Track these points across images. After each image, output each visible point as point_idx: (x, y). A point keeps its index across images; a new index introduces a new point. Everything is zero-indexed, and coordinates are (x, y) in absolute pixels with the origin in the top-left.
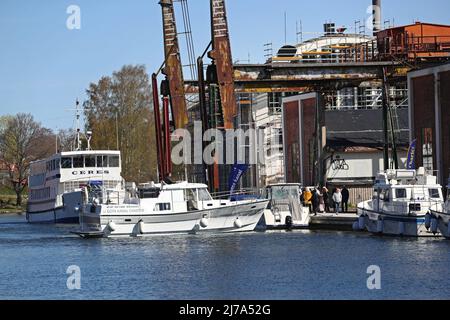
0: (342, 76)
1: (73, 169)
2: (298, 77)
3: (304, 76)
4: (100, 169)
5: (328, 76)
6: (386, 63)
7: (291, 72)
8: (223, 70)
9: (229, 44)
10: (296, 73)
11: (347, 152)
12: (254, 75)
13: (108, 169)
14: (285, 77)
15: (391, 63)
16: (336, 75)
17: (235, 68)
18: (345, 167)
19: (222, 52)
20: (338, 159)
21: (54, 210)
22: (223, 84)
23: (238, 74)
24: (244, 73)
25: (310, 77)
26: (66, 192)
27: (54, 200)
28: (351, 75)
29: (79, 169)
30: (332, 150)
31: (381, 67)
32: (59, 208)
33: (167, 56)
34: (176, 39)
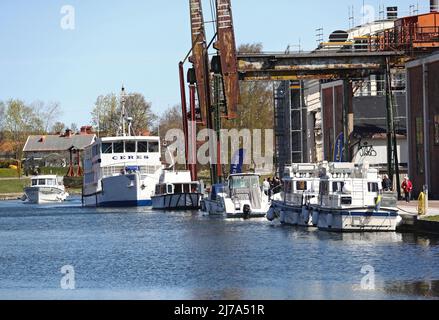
0: (346, 66)
1: (113, 154)
2: (301, 67)
3: (308, 66)
4: (140, 154)
5: (332, 66)
6: (389, 53)
7: (295, 62)
8: (227, 60)
9: (233, 35)
10: (300, 63)
11: (375, 139)
12: (258, 65)
13: (148, 154)
14: (289, 67)
15: (393, 53)
16: (340, 65)
17: (239, 59)
18: (373, 153)
19: (226, 43)
20: (366, 145)
21: (96, 194)
22: (227, 74)
23: (242, 64)
24: (248, 63)
25: (314, 67)
26: (104, 177)
27: (96, 185)
28: (355, 65)
29: (119, 155)
30: (359, 136)
31: (384, 56)
32: (99, 192)
33: (193, 44)
34: (202, 28)
